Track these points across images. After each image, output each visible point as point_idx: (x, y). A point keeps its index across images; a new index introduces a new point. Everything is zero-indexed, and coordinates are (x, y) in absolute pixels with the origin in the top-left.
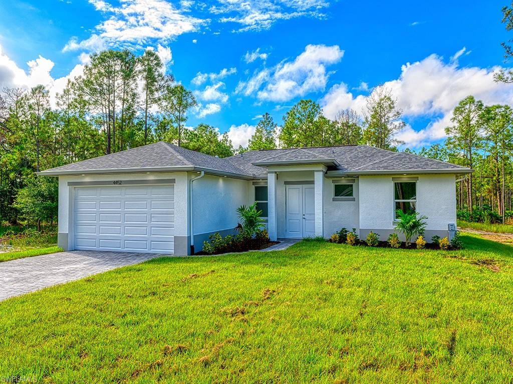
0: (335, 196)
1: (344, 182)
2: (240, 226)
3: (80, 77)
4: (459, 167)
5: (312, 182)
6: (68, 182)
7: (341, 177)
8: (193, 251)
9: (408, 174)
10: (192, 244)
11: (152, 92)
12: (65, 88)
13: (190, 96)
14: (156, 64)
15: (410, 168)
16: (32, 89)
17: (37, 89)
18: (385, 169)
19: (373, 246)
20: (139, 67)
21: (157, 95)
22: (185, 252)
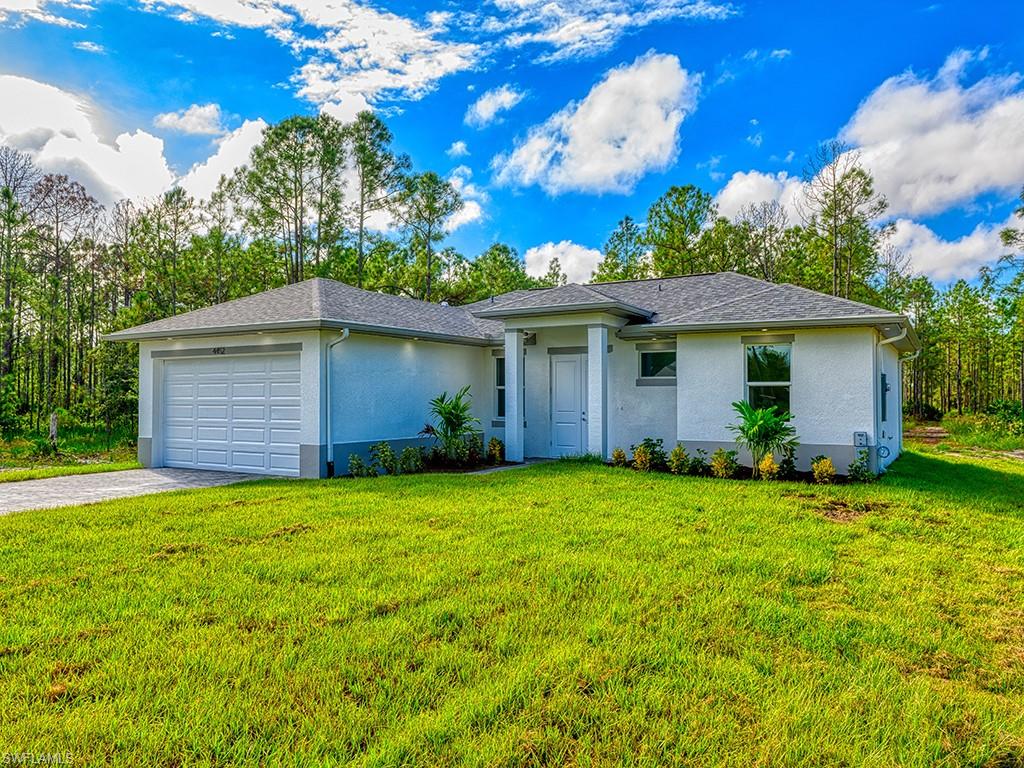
0: (643, 376)
1: (658, 347)
2: (429, 430)
3: (244, 169)
4: (874, 313)
5: (584, 350)
6: (152, 352)
7: (650, 338)
8: (330, 471)
9: (770, 329)
10: (329, 461)
11: (372, 190)
12: (216, 191)
13: (449, 191)
14: (378, 136)
15: (774, 316)
16: (167, 196)
17: (173, 196)
18: (724, 318)
19: (680, 473)
20: (349, 145)
21: (381, 193)
22: (315, 472)
